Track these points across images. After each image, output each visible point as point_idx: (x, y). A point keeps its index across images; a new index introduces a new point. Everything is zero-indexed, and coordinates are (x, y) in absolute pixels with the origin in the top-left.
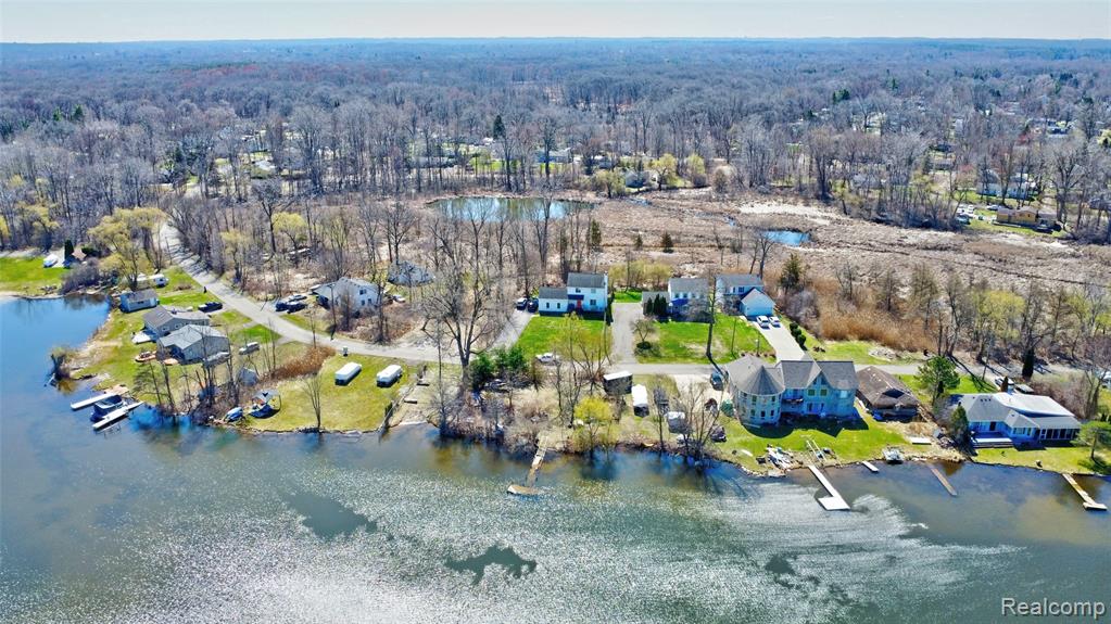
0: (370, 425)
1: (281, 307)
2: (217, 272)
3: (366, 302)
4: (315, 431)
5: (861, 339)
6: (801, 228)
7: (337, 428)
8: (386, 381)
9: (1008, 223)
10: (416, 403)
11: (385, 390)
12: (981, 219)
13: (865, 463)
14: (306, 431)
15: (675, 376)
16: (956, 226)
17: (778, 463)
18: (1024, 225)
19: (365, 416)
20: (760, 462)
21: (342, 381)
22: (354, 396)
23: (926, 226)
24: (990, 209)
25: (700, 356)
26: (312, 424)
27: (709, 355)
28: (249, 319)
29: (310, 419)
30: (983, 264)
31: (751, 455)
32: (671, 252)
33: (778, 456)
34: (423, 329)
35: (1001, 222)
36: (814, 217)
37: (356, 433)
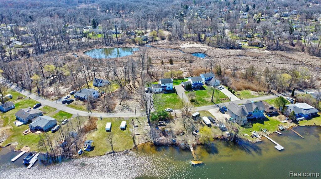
0: (130, 146)
1: (64, 103)
2: (29, 90)
3: (95, 96)
5: (245, 89)
6: (201, 52)
7: (120, 150)
8: (124, 127)
9: (251, 45)
12: (244, 45)
13: (276, 132)
15: (208, 110)
16: (239, 48)
17: (257, 137)
18: (256, 46)
19: (126, 143)
20: (252, 137)
21: (109, 130)
22: (116, 135)
23: (232, 48)
24: (244, 41)
25: (210, 102)
26: (111, 150)
27: (212, 101)
28: (55, 109)
29: (108, 148)
30: (254, 59)
31: (248, 135)
32: (173, 64)
33: (255, 134)
34: (120, 104)
35: (250, 45)
36: (202, 48)
37: (127, 151)
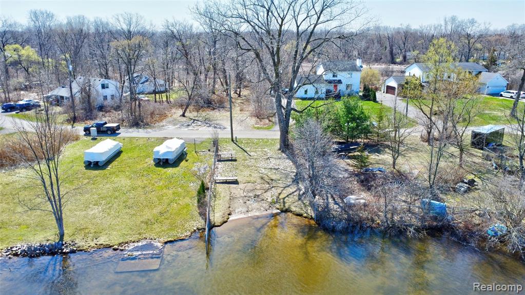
0: (173, 227)
3: (109, 98)
4: (53, 251)
7: (103, 240)
8: (171, 157)
10: (236, 182)
11: (170, 171)
14: (31, 254)
19: (156, 211)
21: (97, 163)
22: (123, 181)
25: (507, 118)
26: (46, 236)
27: (514, 116)
29: (42, 226)
34: (183, 116)
37: (150, 246)
